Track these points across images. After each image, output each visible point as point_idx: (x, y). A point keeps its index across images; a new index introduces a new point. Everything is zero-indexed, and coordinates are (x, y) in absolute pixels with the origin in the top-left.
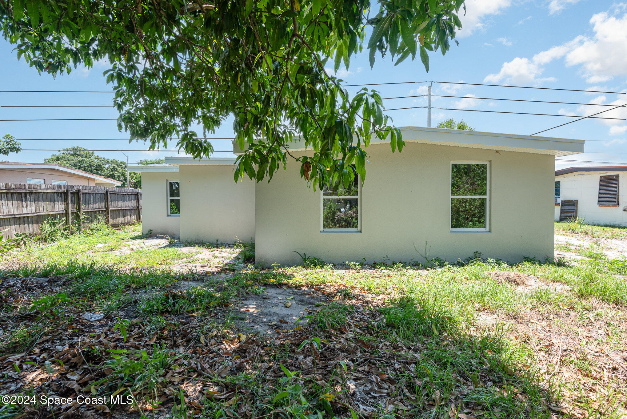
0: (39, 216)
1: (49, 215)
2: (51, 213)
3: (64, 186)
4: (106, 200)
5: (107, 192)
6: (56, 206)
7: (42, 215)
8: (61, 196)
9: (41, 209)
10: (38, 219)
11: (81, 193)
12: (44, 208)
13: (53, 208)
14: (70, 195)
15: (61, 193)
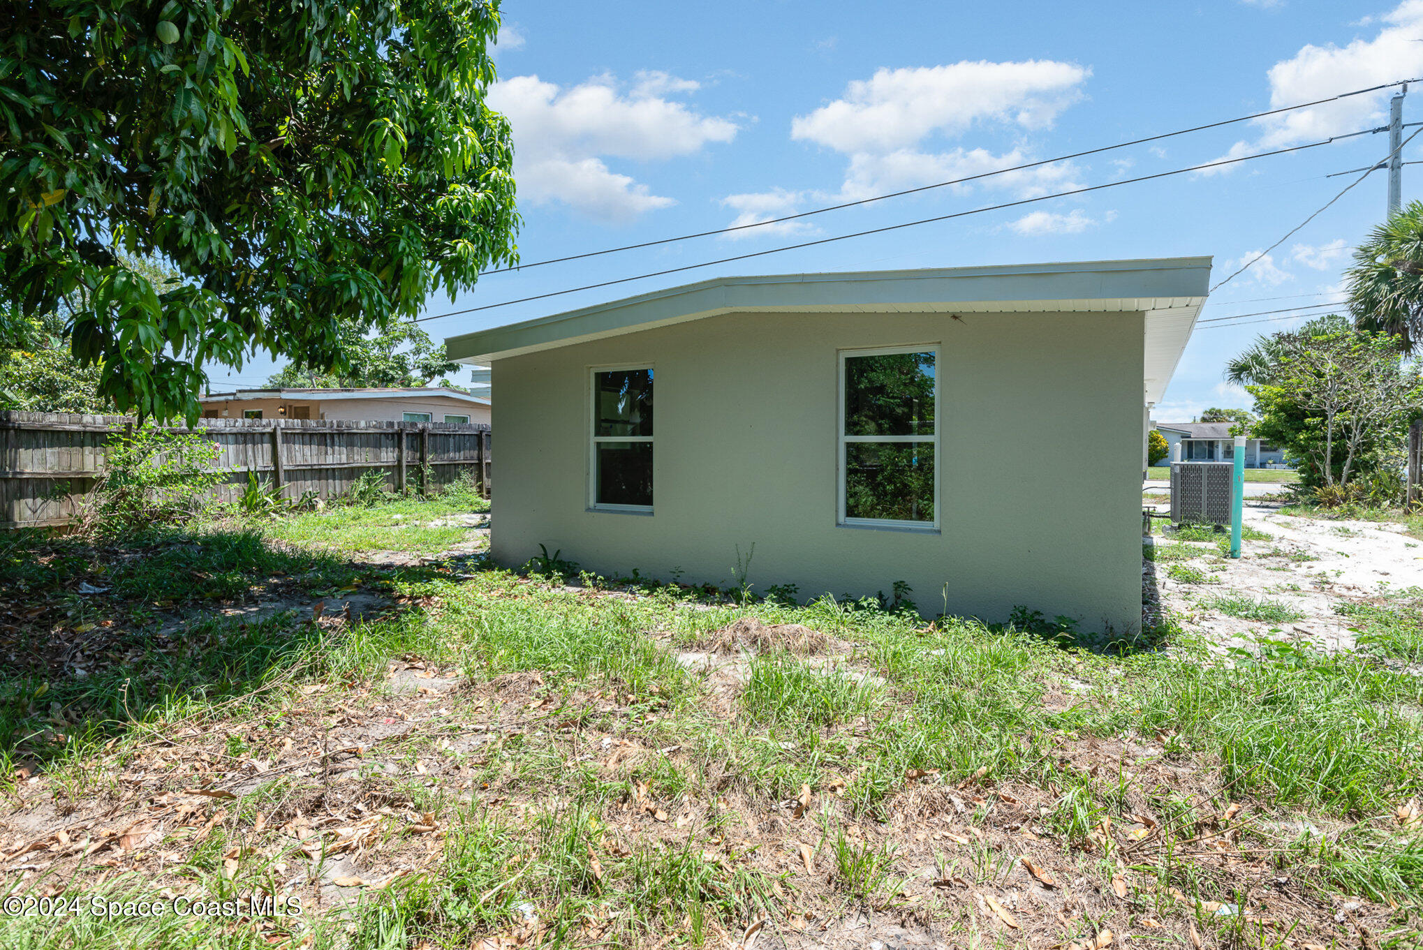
0: (352, 469)
1: (369, 467)
2: (373, 465)
3: (399, 423)
4: (479, 445)
5: (481, 432)
6: (383, 454)
7: (359, 468)
8: (393, 439)
9: (356, 458)
10: (351, 473)
11: (426, 434)
12: (362, 457)
13: (377, 457)
14: (404, 436)
15: (393, 434)
